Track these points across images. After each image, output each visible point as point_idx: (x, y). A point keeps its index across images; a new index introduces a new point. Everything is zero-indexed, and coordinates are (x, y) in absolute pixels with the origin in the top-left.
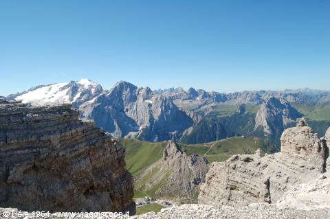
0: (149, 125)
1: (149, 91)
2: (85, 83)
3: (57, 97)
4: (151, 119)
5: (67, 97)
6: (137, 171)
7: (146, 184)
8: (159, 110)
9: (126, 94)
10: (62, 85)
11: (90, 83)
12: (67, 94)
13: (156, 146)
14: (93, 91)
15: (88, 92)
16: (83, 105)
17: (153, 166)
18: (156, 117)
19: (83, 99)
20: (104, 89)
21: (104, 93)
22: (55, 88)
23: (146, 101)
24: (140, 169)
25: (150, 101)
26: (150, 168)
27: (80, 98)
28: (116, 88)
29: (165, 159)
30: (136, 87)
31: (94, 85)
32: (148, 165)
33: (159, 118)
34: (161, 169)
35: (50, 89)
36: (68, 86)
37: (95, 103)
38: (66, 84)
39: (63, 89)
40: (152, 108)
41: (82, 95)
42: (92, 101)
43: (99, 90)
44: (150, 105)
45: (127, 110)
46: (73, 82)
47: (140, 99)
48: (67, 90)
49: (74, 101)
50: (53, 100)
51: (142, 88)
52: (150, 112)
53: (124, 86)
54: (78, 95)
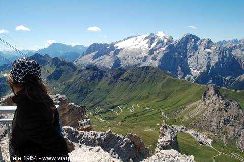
0: (206, 70)
1: (210, 41)
2: (161, 35)
3: (140, 45)
4: (208, 66)
5: (147, 45)
6: (182, 105)
7: (184, 117)
8: (217, 58)
9: (190, 44)
10: (145, 36)
11: (164, 35)
12: (148, 43)
13: (201, 88)
14: (166, 41)
15: (160, 42)
16: (158, 51)
17: (194, 103)
18: (213, 64)
19: (158, 47)
20: (174, 40)
21: (174, 42)
22: (140, 38)
23: (207, 50)
24: (185, 104)
25: (210, 50)
26: (192, 105)
27: (156, 46)
28: (182, 39)
29: (204, 100)
30: (199, 39)
31: (167, 36)
32: (191, 102)
33: (216, 64)
34: (199, 107)
35: (136, 39)
36: (148, 37)
37: (166, 50)
38: (148, 35)
39: (145, 39)
40: (211, 56)
41: (157, 44)
42: (164, 49)
43: (171, 40)
44: (209, 53)
45: (190, 56)
46: (152, 34)
47: (201, 48)
48: (147, 40)
49: (152, 48)
50: (137, 47)
51: (204, 39)
52: (209, 59)
53: (189, 37)
54: (155, 44)
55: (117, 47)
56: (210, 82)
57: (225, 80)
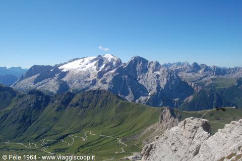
0: (156, 92)
1: (157, 64)
2: (109, 57)
3: (88, 67)
4: (158, 87)
5: (95, 68)
6: (138, 130)
7: (143, 142)
8: (165, 80)
9: (139, 66)
10: (92, 58)
11: (112, 57)
12: (95, 65)
13: (156, 110)
14: (114, 63)
15: (110, 64)
16: (106, 74)
17: (151, 127)
18: (162, 86)
19: (106, 69)
20: (123, 62)
21: (122, 65)
22: (87, 60)
23: (155, 72)
24: (141, 128)
25: (158, 73)
26: (149, 129)
27: (104, 69)
28: (131, 61)
29: (161, 122)
30: (147, 61)
31: (116, 59)
32: (147, 125)
33: (165, 86)
34: (157, 130)
35: (83, 61)
36: (95, 59)
37: (115, 73)
38: (95, 57)
39: (92, 61)
40: (160, 78)
41: (106, 66)
42: (113, 71)
43: (119, 62)
44: (158, 76)
45: (140, 79)
46: (99, 56)
47: (150, 71)
48: (95, 62)
49: (100, 70)
50: (84, 69)
51: (152, 62)
52: (158, 81)
53: (137, 60)
54: (103, 66)
55: (62, 69)
56: (161, 105)
57: (175, 101)
